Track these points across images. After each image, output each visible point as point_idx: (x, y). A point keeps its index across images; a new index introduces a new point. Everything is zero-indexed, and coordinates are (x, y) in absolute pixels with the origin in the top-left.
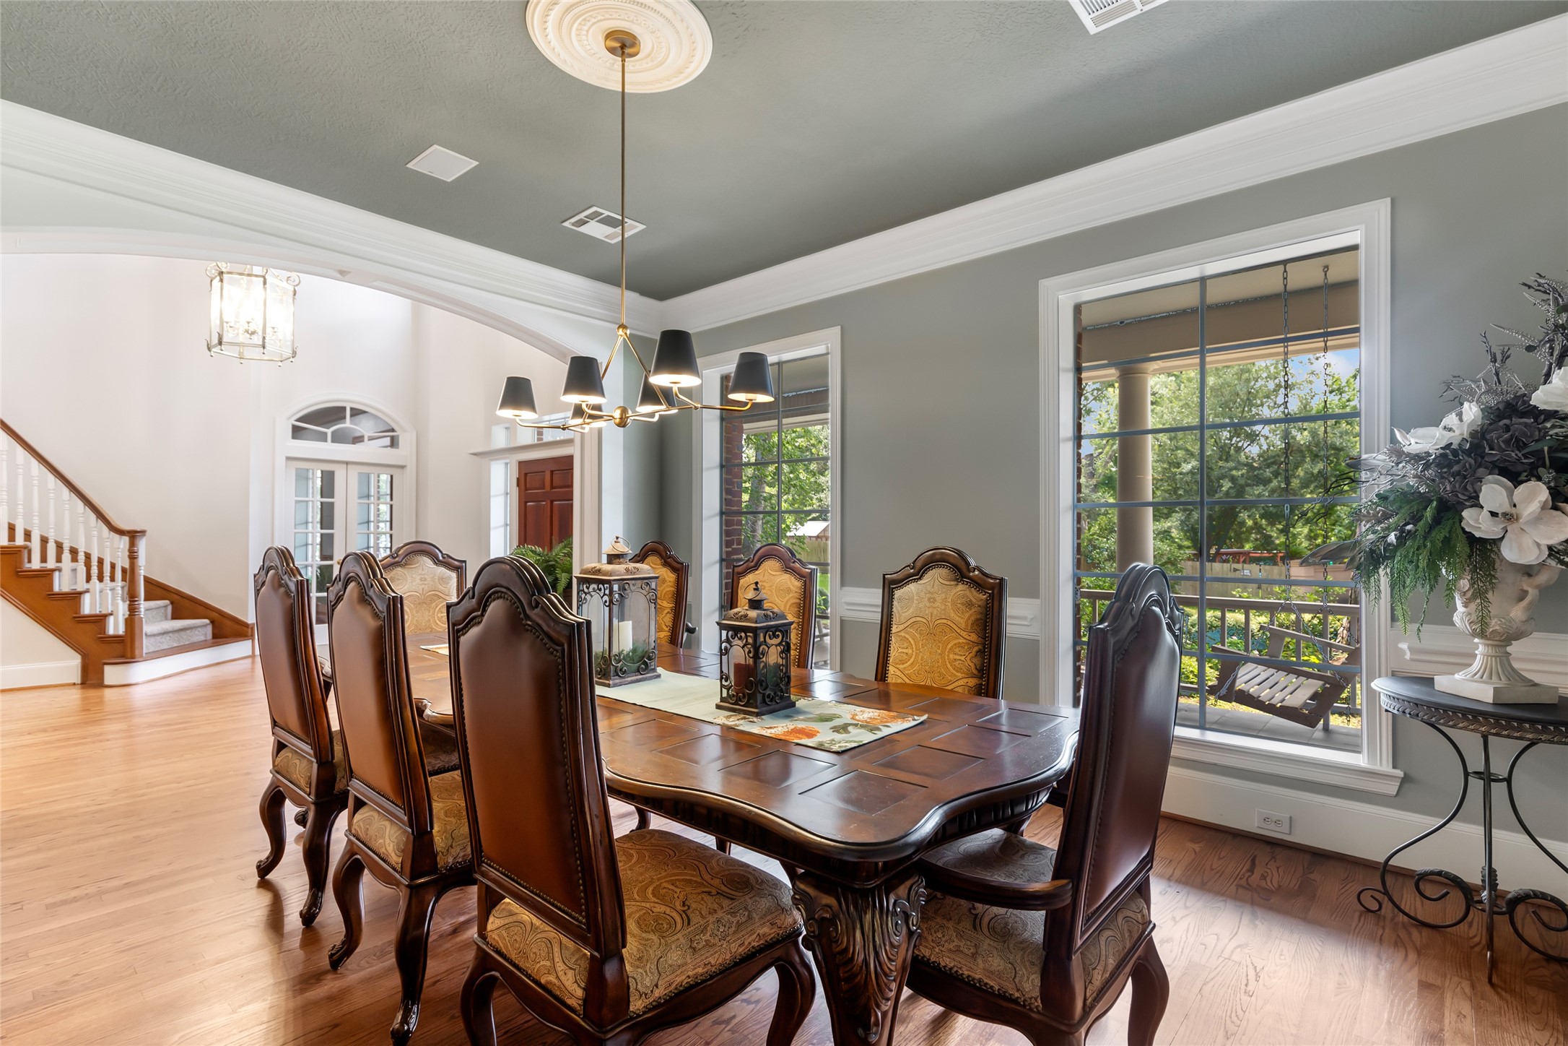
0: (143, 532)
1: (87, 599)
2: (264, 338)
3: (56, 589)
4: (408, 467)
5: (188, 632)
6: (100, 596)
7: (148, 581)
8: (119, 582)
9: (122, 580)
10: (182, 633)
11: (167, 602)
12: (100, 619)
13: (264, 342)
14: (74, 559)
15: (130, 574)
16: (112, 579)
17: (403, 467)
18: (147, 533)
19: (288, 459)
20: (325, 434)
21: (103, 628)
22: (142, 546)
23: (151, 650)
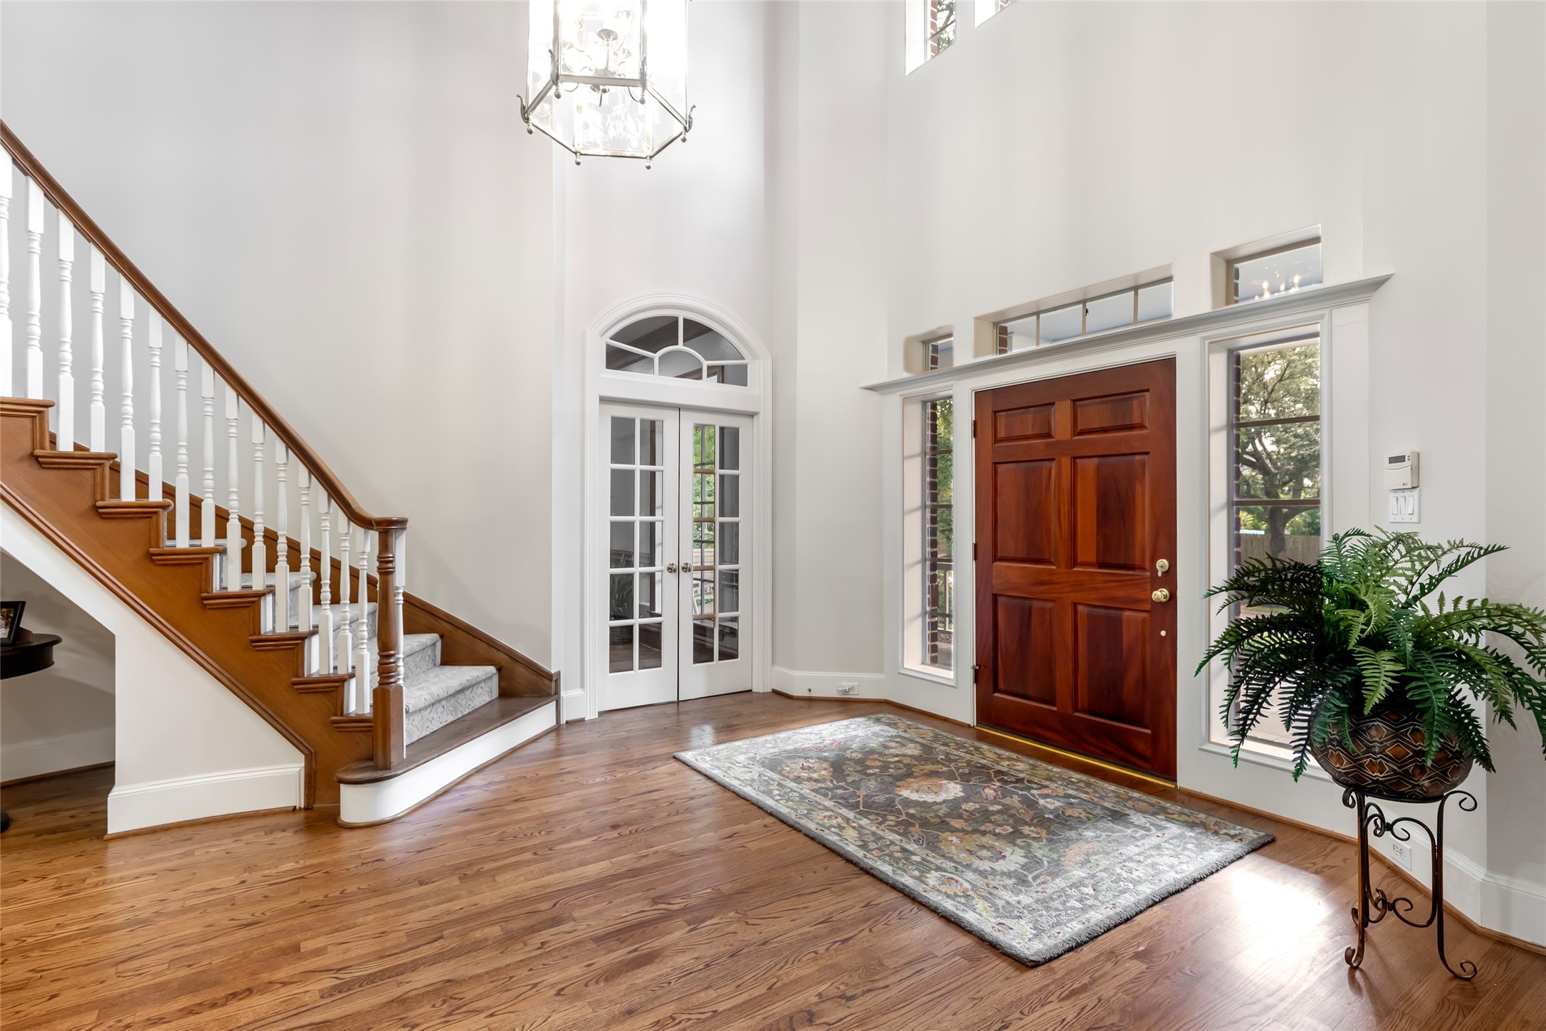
0: (402, 523)
1: (314, 648)
2: (644, 63)
3: (267, 626)
4: (761, 415)
5: (468, 692)
6: (335, 638)
7: (409, 601)
8: (365, 606)
9: (369, 601)
10: (461, 696)
11: (435, 636)
12: (334, 687)
13: (643, 74)
14: (295, 566)
15: (380, 589)
16: (354, 599)
17: (752, 415)
18: (408, 525)
19: (604, 400)
20: (652, 360)
21: (339, 705)
22: (401, 547)
23: (415, 738)
